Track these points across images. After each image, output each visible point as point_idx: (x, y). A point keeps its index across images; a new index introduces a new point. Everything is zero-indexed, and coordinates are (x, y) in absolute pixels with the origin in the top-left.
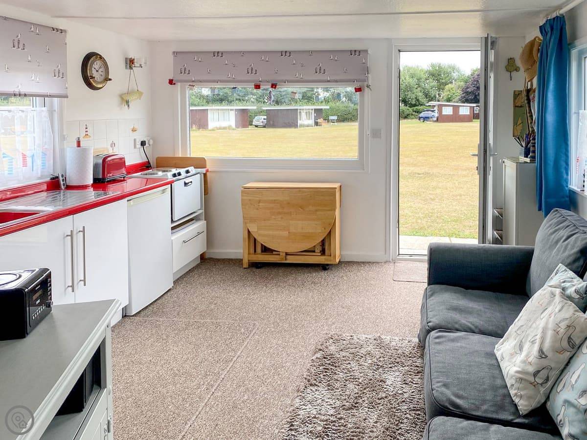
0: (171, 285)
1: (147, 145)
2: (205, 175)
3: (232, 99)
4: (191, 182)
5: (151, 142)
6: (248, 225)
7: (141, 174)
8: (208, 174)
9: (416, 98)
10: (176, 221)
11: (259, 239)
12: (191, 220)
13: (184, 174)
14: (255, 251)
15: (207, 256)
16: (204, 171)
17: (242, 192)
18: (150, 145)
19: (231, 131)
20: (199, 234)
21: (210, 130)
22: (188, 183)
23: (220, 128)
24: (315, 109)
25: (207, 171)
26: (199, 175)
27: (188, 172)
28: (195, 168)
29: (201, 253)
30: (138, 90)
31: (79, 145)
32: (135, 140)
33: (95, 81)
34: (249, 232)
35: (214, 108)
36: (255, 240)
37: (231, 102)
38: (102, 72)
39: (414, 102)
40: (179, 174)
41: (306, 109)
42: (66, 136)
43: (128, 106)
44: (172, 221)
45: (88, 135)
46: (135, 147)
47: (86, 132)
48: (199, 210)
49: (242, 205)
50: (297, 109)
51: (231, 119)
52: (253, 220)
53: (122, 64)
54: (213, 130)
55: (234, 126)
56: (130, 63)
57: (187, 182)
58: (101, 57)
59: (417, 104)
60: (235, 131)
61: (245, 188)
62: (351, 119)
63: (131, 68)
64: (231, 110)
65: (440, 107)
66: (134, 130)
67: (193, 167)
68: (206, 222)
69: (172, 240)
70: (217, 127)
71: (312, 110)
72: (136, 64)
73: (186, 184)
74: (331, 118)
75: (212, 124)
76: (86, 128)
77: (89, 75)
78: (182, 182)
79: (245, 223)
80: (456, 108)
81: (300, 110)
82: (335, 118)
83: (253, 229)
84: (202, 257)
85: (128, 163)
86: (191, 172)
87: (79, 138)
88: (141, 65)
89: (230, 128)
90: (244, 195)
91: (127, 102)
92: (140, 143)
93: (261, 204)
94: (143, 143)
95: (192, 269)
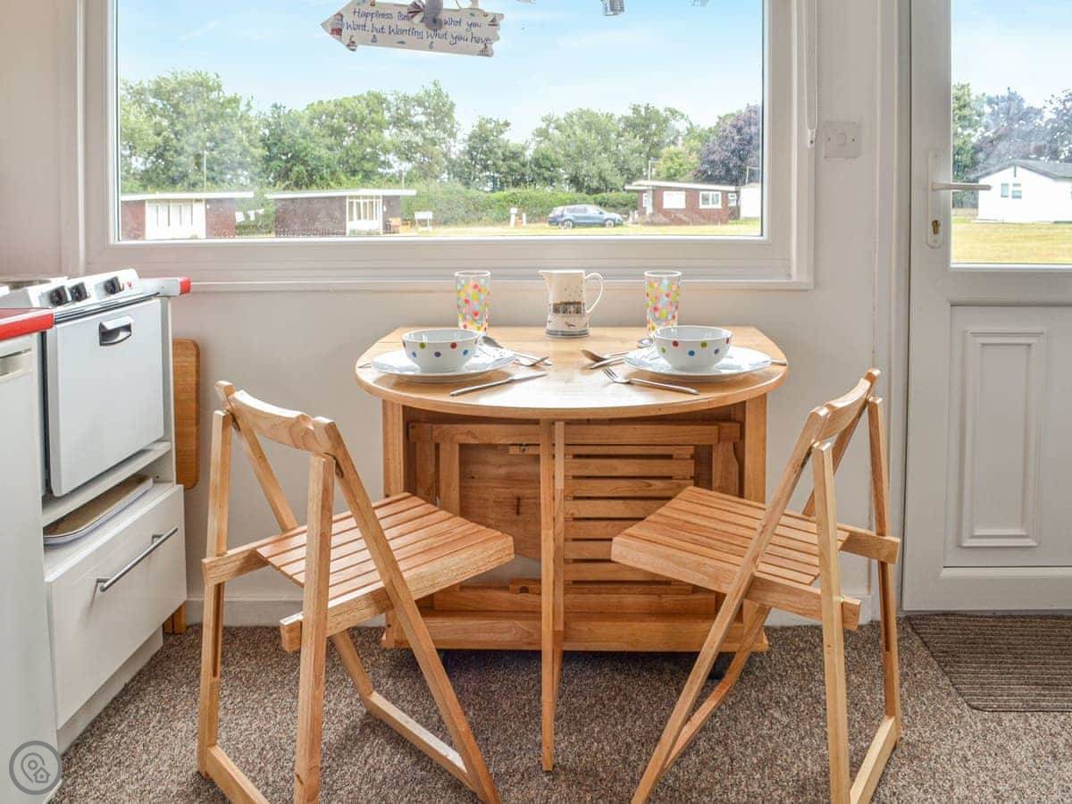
3: (198, 179)
4: (129, 328)
9: (600, 174)
12: (138, 479)
13: (95, 298)
16: (175, 284)
20: (158, 540)
22: (115, 332)
24: (384, 197)
25: (187, 287)
26: (156, 301)
27: (112, 288)
28: (140, 274)
29: (166, 618)
35: (157, 196)
39: (595, 184)
40: (79, 294)
41: (365, 197)
44: (48, 498)
48: (159, 441)
50: (345, 197)
57: (110, 326)
59: (603, 187)
62: (463, 220)
64: (198, 201)
65: (657, 193)
67: (133, 271)
68: (181, 488)
71: (377, 197)
73: (107, 336)
74: (419, 215)
75: (152, 233)
78: (90, 327)
80: (692, 196)
81: (351, 197)
82: (428, 215)
86: (127, 287)
95: (132, 680)
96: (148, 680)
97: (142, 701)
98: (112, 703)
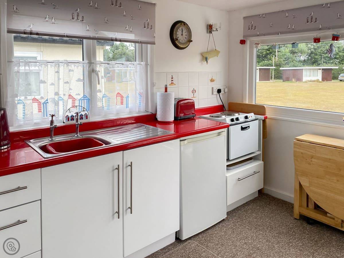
0: (225, 216)
1: (222, 92)
2: (264, 121)
3: (320, 62)
4: (249, 127)
5: (226, 90)
6: (299, 177)
7: (210, 116)
8: (267, 120)
10: (232, 160)
11: (311, 195)
13: (242, 120)
14: (308, 206)
15: (266, 192)
16: (262, 117)
17: (295, 144)
18: (225, 92)
19: (318, 83)
20: (255, 173)
21: (304, 82)
22: (245, 128)
23: (311, 81)
25: (266, 118)
26: (257, 121)
27: (246, 117)
28: (254, 114)
29: (259, 189)
30: (216, 50)
31: (166, 91)
32: (213, 88)
33: (179, 42)
34: (300, 185)
35: (307, 68)
36: (308, 196)
37: (319, 64)
38: (186, 35)
40: (237, 119)
42: (155, 83)
43: (207, 62)
44: (228, 160)
45: (173, 83)
46: (213, 94)
47: (172, 81)
48: (257, 151)
49: (294, 156)
51: (319, 76)
52: (305, 174)
53: (205, 30)
54: (306, 82)
55: (321, 80)
56: (210, 28)
57: (243, 127)
58: (185, 24)
60: (321, 83)
61: (298, 140)
63: (211, 32)
64: (319, 69)
66: (212, 80)
67: (253, 114)
68: (263, 162)
69: (226, 177)
70: (308, 80)
72: (214, 29)
73: (243, 129)
75: (305, 79)
76: (172, 78)
77: (175, 38)
79: (296, 175)
83: (305, 183)
84: (260, 192)
85: (197, 107)
86: (250, 117)
87: (166, 85)
88: (217, 29)
89: (318, 81)
90: (296, 146)
91: (206, 59)
92: (216, 90)
93: (313, 160)
94: (219, 91)
95: (249, 201)
96: (252, 203)
97: (249, 206)
98: (243, 204)
